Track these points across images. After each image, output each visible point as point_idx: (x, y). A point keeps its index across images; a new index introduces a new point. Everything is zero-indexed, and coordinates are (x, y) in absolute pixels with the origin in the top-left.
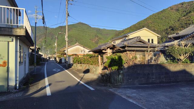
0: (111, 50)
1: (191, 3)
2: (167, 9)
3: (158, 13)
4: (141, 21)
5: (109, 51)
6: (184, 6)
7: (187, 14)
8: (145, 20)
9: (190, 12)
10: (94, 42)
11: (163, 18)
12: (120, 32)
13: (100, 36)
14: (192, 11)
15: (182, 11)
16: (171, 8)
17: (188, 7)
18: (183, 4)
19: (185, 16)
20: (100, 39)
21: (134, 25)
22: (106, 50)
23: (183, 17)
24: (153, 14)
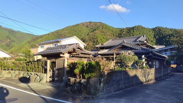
0: (69, 54)
1: (96, 23)
2: (80, 24)
3: (73, 26)
4: (59, 30)
5: (67, 55)
6: (92, 24)
7: (93, 31)
8: (62, 29)
9: (95, 30)
10: (4, 44)
11: (77, 31)
12: (38, 37)
13: (13, 38)
14: (96, 29)
15: (90, 28)
16: (83, 24)
17: (94, 26)
18: (91, 23)
19: (92, 32)
20: (13, 41)
21: (52, 32)
22: (63, 54)
23: (91, 33)
24: (69, 26)
